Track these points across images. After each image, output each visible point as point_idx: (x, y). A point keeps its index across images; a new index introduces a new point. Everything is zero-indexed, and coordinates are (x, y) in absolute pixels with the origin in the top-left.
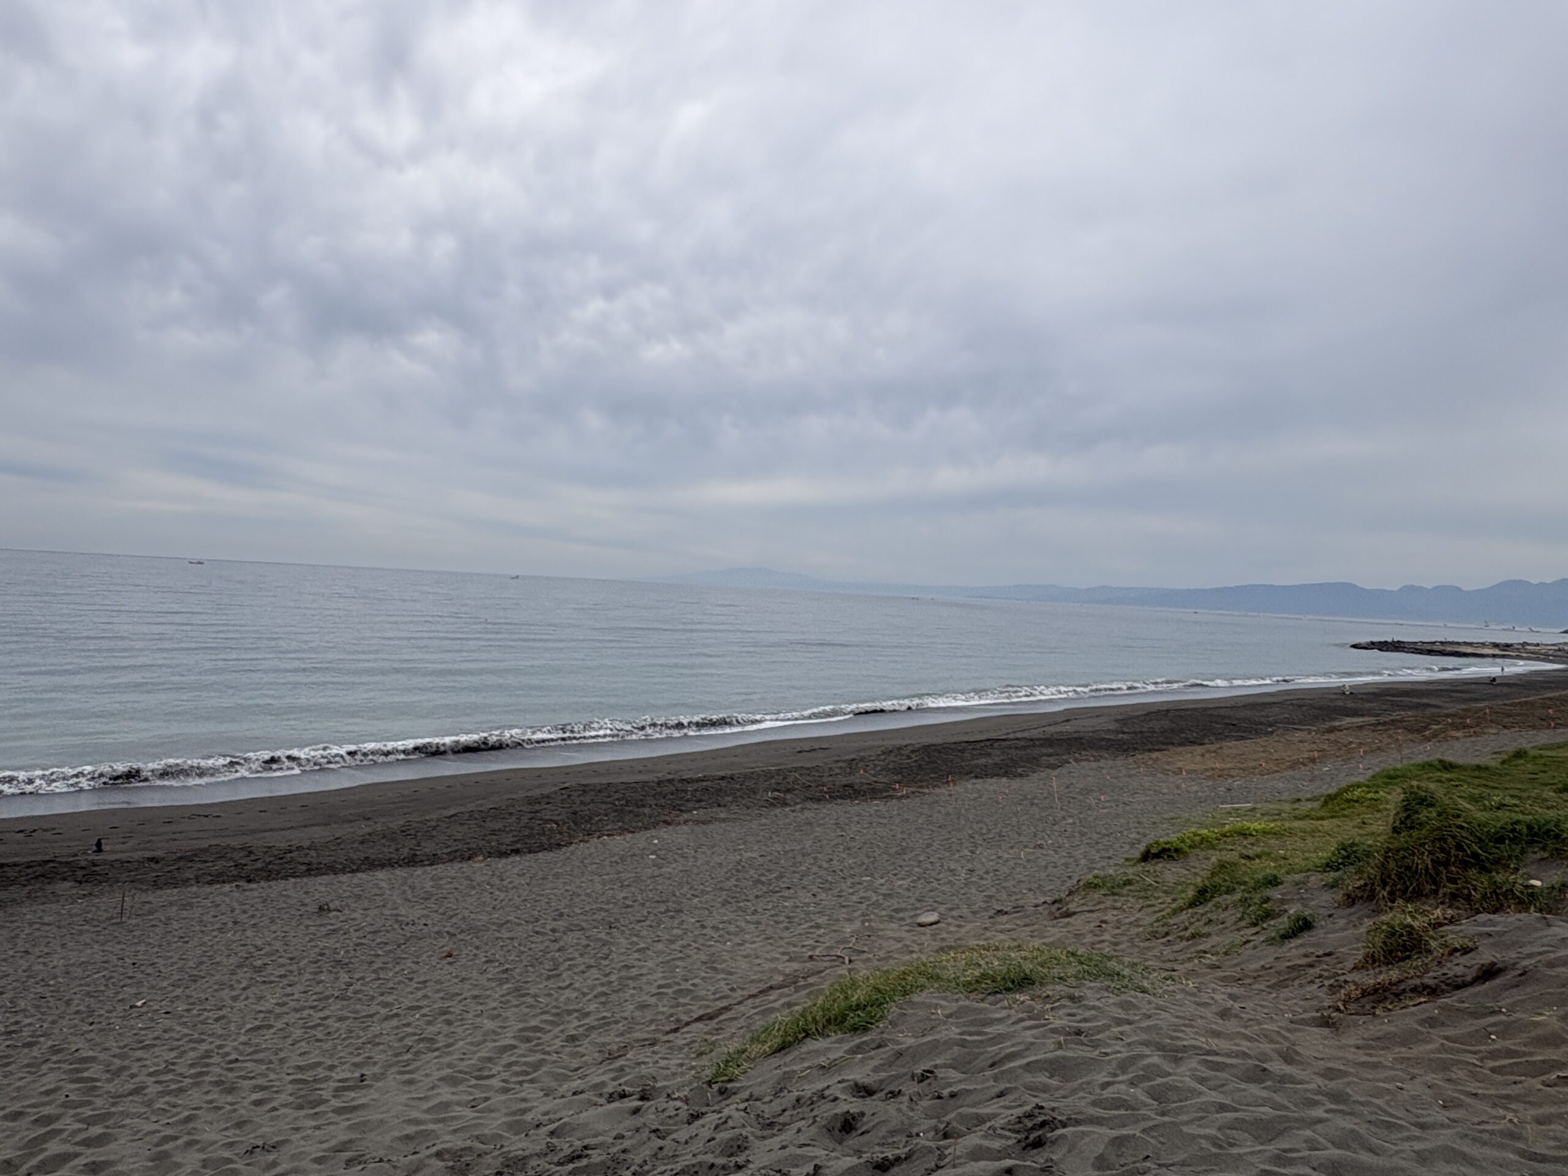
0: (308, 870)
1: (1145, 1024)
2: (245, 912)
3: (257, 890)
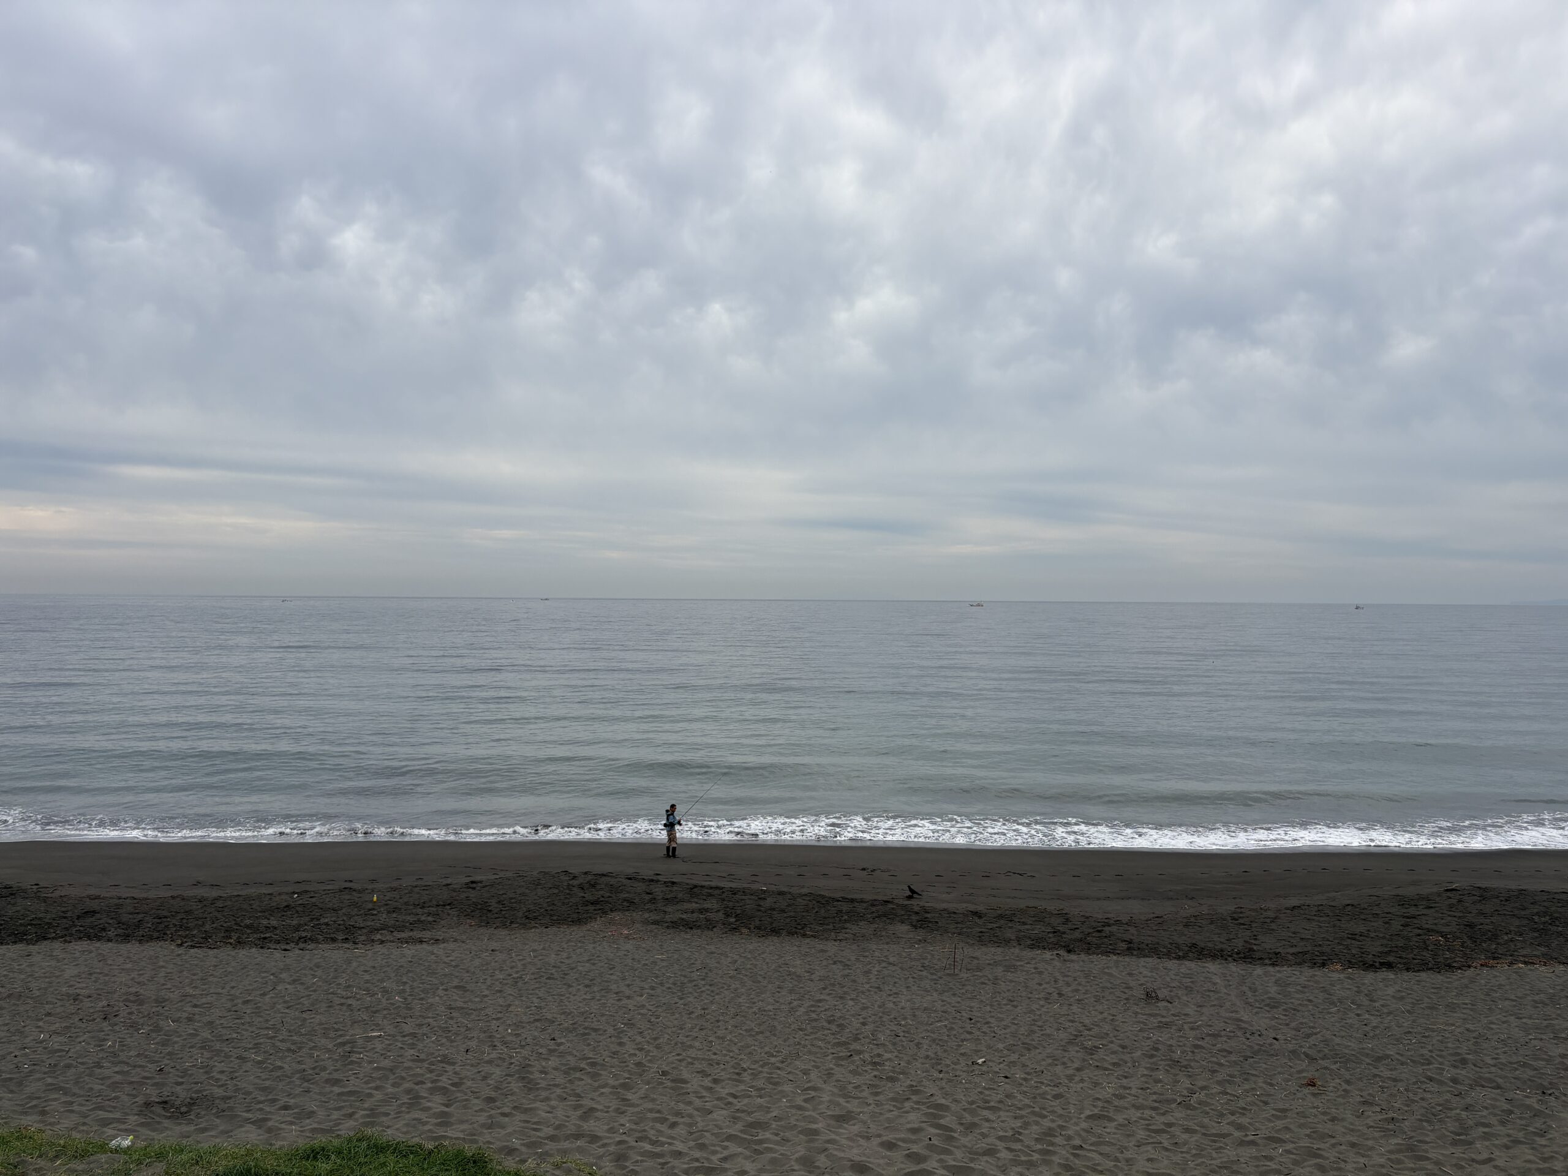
2: (1068, 984)
3: (1078, 962)
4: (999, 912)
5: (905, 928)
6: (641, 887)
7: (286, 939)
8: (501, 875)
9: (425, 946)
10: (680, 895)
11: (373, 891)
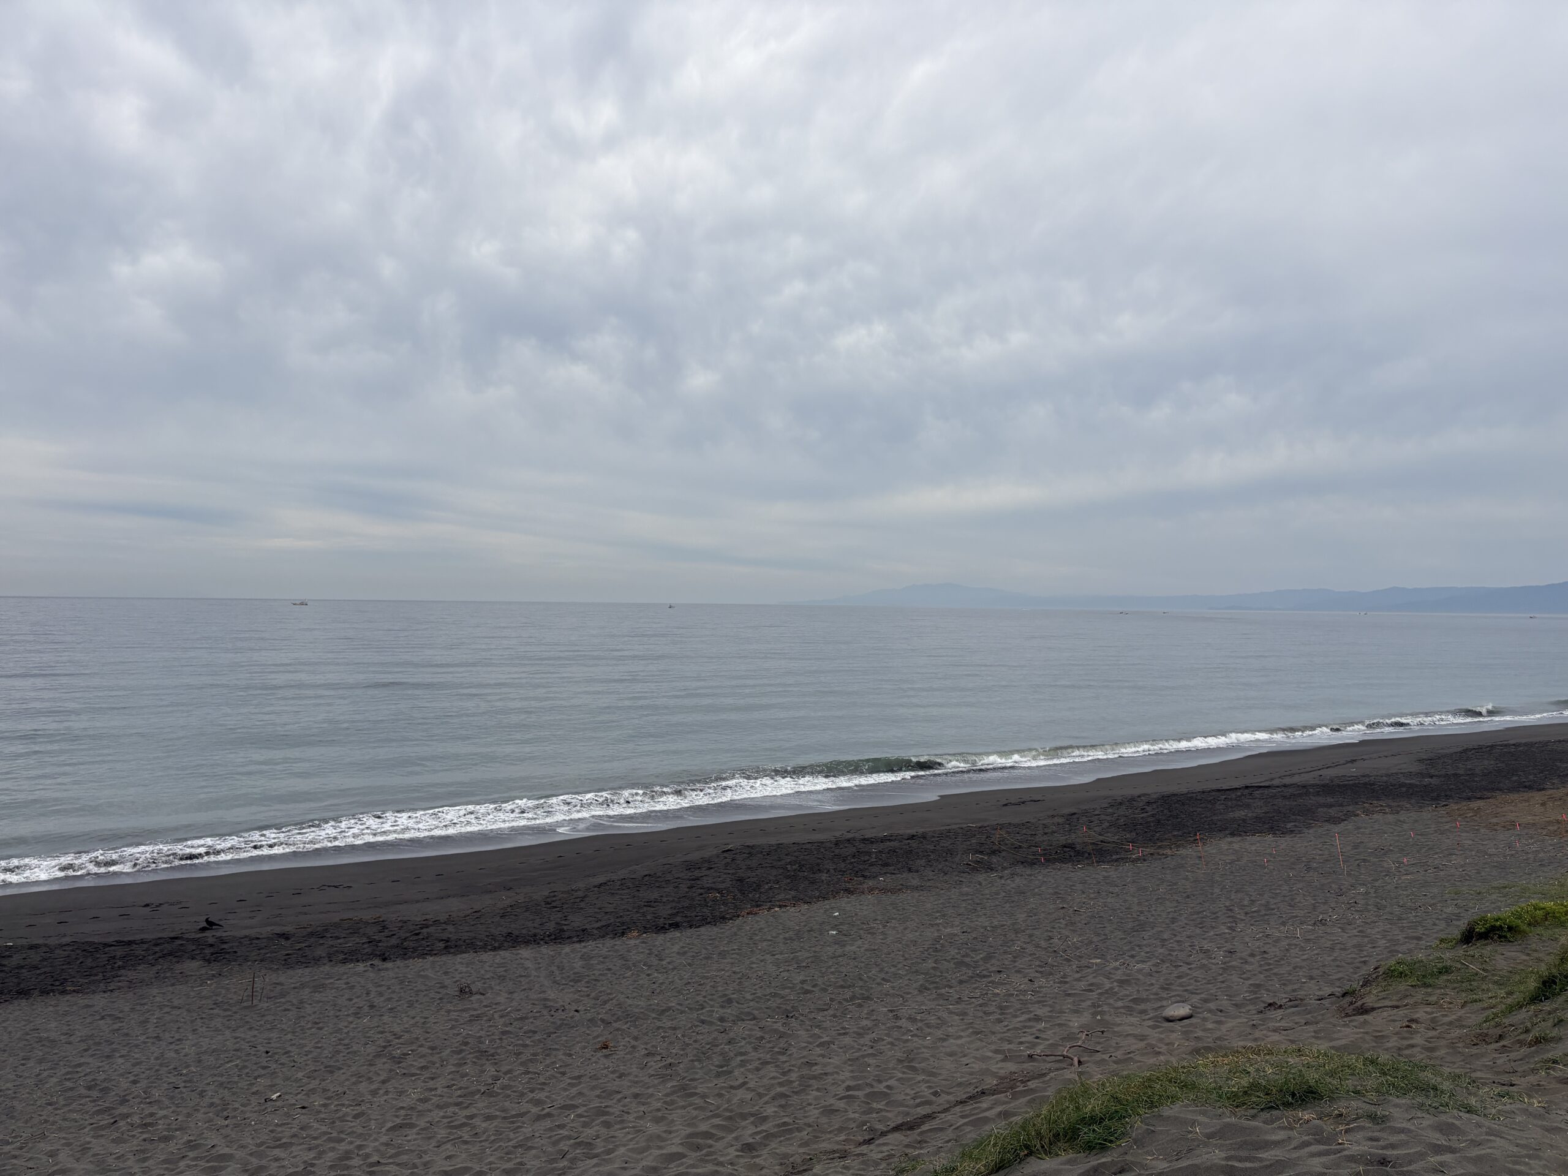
0: (446, 947)
1: (1475, 1152)
2: (381, 994)
3: (393, 969)
4: (309, 930)
5: (195, 964)
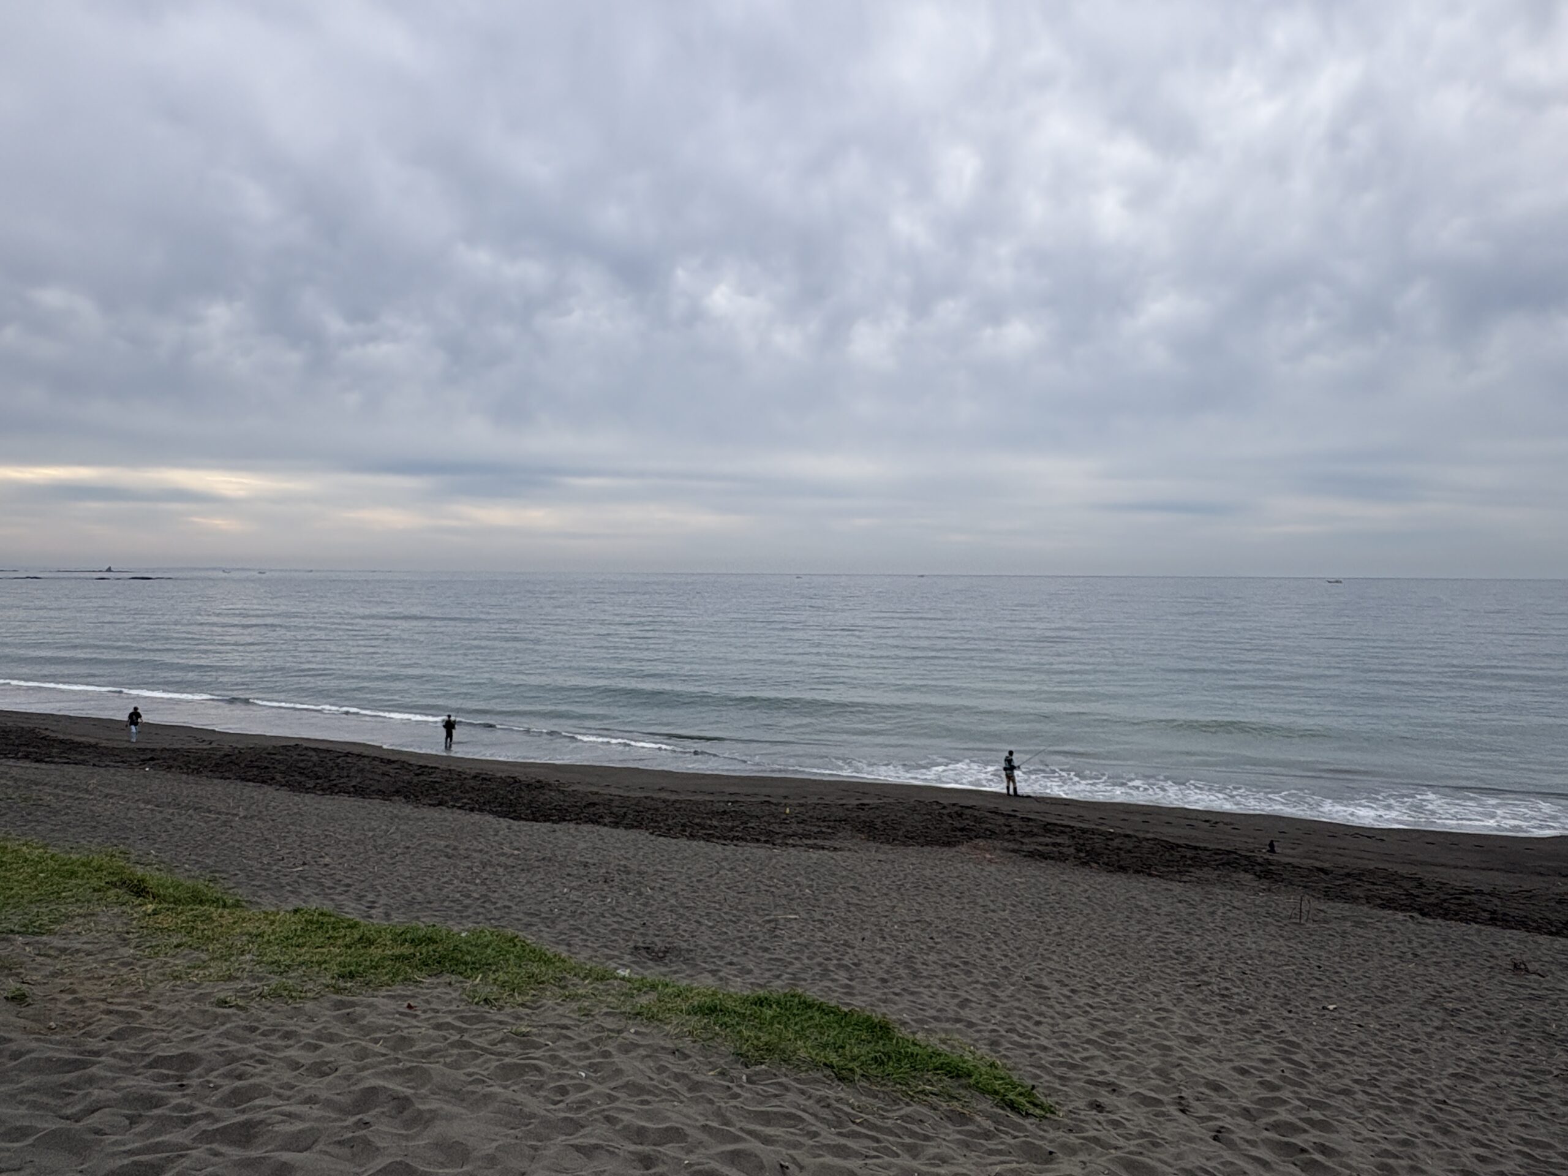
3: (1433, 927)
6: (1001, 820)
7: (726, 837)
8: (885, 800)
9: (826, 852)
10: (1035, 830)
11: (786, 805)
